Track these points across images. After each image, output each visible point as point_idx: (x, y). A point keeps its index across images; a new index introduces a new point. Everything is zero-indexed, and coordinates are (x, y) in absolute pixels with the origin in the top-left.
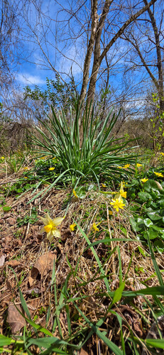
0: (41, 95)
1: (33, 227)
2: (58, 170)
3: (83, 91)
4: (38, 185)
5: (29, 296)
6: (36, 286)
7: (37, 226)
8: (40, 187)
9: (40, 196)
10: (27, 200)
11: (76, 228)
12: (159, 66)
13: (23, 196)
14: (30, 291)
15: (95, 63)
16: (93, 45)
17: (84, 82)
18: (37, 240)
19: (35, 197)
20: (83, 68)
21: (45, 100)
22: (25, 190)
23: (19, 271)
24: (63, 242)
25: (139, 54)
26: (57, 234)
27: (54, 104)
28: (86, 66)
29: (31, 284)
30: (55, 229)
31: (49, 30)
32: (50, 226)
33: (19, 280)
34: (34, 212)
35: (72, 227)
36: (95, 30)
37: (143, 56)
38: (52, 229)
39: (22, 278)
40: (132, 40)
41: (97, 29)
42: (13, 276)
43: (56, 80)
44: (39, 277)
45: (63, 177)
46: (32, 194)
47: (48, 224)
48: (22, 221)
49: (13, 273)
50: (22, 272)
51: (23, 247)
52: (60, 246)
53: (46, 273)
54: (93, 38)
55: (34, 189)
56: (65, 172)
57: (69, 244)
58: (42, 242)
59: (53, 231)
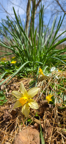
8: (4, 78)
11: (53, 99)
18: (11, 116)
30: (31, 101)
32: (25, 98)
35: (48, 98)
38: (28, 102)
56: (25, 64)
57: (48, 117)
58: (17, 118)
59: (29, 104)
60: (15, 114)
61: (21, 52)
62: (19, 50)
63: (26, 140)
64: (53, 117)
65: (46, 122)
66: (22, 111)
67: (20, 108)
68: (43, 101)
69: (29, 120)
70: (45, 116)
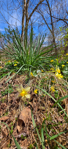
0: (2, 36)
1: (11, 95)
2: (19, 66)
3: (22, 33)
4: (9, 74)
5: (19, 139)
6: (23, 131)
7: (14, 94)
8: (11, 75)
9: (12, 79)
10: (5, 82)
11: (38, 92)
12: (52, 24)
13: (2, 80)
14: (20, 136)
15: (26, 21)
16: (25, 12)
17: (22, 29)
18: (16, 102)
19: (9, 80)
20: (21, 23)
21: (5, 38)
22: (2, 77)
23: (9, 123)
24: (31, 101)
25: (44, 19)
26: (28, 96)
27: (9, 40)
28: (23, 22)
29: (19, 130)
30: (27, 94)
31: (3, 3)
32: (23, 93)
33: (10, 128)
34: (10, 87)
35: (36, 91)
36: (25, 5)
37: (46, 20)
38: (25, 94)
39: (12, 127)
40: (41, 13)
41: (26, 5)
42: (5, 127)
43: (9, 29)
44: (23, 125)
45: (22, 69)
46: (7, 78)
47: (22, 92)
48: (4, 92)
49: (5, 125)
50: (11, 123)
51: (8, 107)
52: (30, 103)
53: (27, 121)
54: (25, 9)
55: (7, 76)
56: (23, 66)
57: (35, 101)
58: (20, 102)
59: (26, 95)
60: (18, 100)
61: (19, 58)
62: (19, 57)
63: (25, 115)
64: (38, 101)
65: (34, 104)
66: (22, 98)
67: (21, 97)
68: (33, 93)
69: (26, 103)
70: (34, 100)
